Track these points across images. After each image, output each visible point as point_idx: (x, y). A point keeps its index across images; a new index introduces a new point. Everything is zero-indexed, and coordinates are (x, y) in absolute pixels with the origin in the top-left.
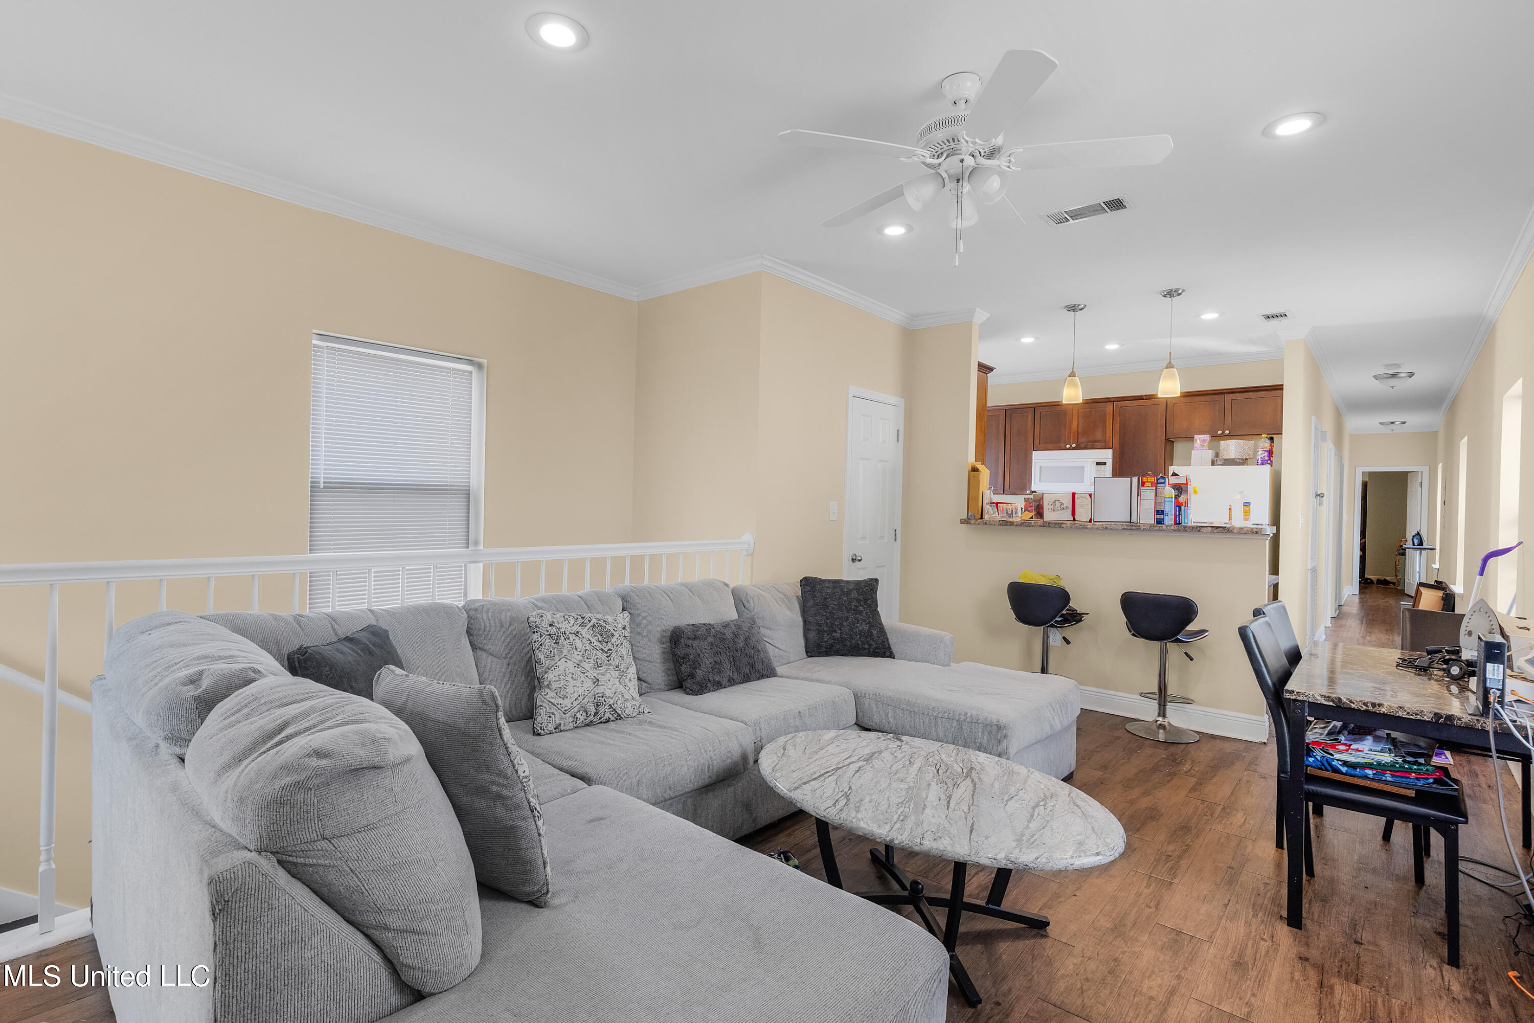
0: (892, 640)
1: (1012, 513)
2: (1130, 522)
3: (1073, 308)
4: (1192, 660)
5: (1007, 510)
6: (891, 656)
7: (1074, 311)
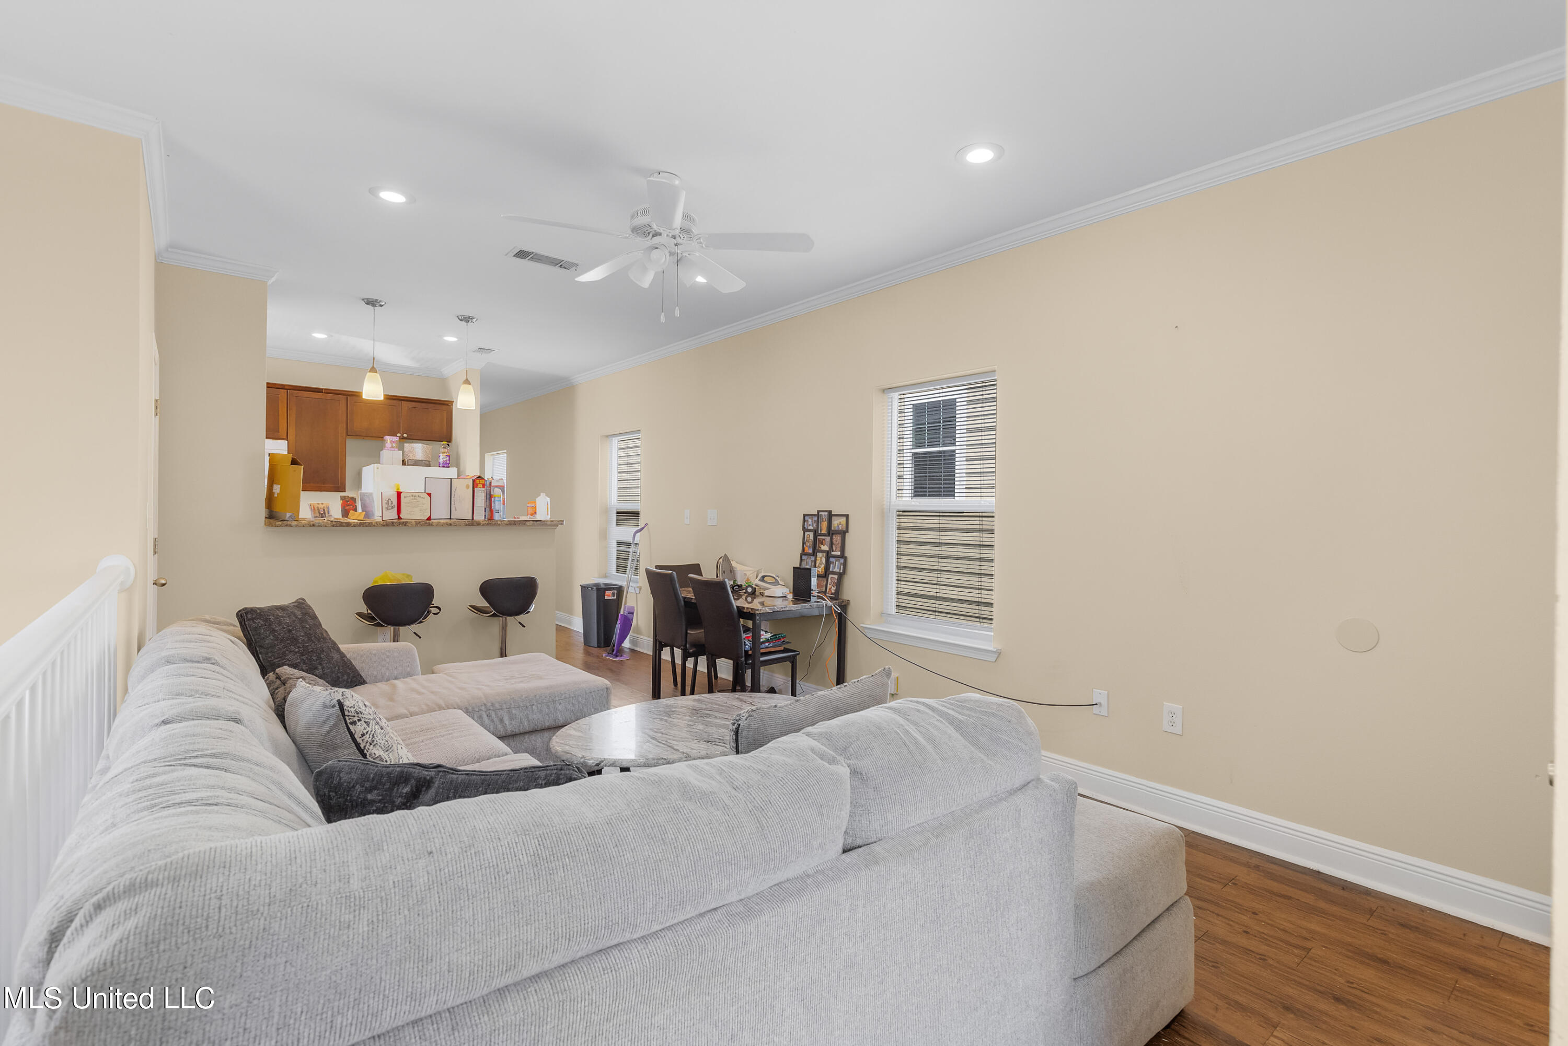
0: (358, 665)
1: (324, 513)
2: (450, 519)
3: (372, 303)
4: (524, 626)
5: (318, 510)
6: (364, 682)
7: (374, 305)
